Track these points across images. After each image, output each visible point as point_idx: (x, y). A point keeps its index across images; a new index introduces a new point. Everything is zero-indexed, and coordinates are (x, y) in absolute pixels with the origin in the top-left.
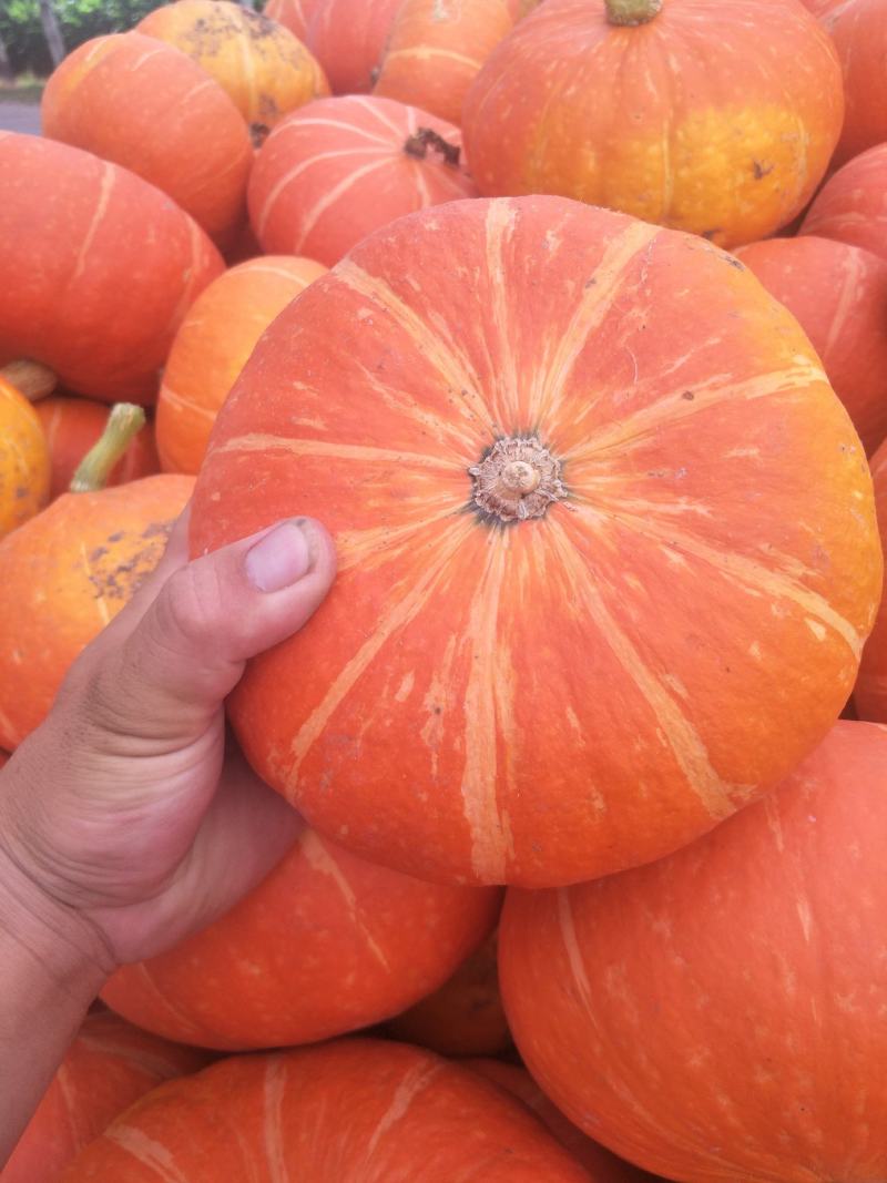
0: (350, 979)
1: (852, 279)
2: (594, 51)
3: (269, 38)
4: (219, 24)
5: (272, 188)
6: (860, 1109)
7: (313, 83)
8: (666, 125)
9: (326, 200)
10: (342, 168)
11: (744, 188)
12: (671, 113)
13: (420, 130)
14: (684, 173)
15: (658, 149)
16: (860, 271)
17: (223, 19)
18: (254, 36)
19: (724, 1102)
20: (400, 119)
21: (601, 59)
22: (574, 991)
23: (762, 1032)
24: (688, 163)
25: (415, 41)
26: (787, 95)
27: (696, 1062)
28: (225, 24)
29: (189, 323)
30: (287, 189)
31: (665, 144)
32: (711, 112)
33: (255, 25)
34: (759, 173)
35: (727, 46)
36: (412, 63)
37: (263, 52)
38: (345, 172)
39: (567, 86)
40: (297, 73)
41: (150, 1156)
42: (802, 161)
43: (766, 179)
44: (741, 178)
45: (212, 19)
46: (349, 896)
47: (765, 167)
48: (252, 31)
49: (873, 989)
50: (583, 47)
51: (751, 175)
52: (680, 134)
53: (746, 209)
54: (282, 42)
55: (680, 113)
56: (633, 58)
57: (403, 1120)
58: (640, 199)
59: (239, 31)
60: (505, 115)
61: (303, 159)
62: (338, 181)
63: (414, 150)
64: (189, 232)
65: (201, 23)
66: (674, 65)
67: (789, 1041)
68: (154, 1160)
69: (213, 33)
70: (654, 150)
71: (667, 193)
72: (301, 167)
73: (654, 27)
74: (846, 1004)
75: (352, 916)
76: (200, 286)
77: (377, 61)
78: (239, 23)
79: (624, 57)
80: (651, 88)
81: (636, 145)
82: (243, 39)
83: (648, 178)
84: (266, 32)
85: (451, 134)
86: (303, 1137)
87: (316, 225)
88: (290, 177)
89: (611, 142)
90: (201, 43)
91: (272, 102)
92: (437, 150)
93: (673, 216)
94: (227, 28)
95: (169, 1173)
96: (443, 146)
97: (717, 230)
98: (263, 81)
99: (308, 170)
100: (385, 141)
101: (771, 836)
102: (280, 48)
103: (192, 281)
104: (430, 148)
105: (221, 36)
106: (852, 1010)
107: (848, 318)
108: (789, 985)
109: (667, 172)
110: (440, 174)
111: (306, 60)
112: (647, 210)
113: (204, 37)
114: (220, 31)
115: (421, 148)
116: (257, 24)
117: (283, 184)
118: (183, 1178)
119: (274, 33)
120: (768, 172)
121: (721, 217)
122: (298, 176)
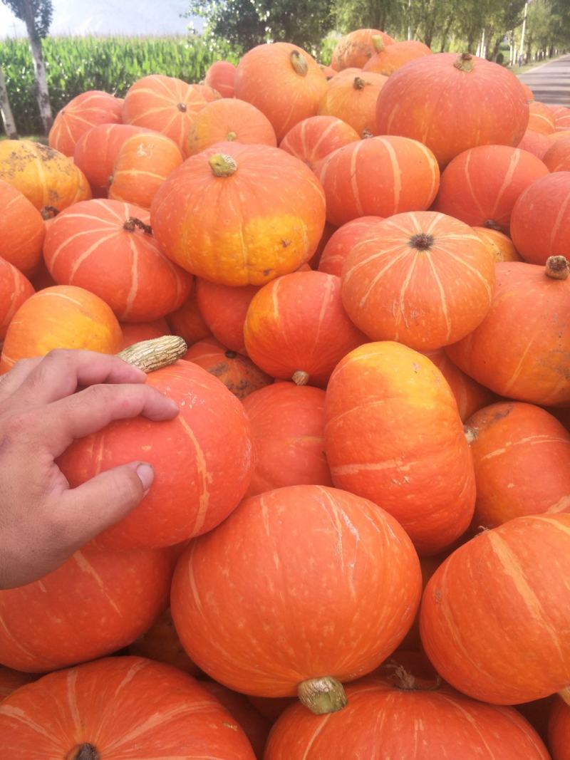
0: (103, 620)
1: (328, 291)
2: (206, 190)
3: (52, 160)
4: (24, 154)
5: (56, 249)
6: (304, 636)
7: (78, 182)
8: (240, 225)
9: (84, 256)
10: (91, 239)
11: (279, 252)
12: (242, 219)
13: (131, 218)
14: (251, 246)
15: (238, 236)
16: (332, 287)
17: (26, 151)
18: (44, 159)
19: (254, 641)
20: (121, 211)
21: (209, 194)
22: (196, 606)
23: (263, 608)
24: (252, 241)
25: (129, 167)
26: (294, 210)
27: (241, 625)
28: (27, 154)
29: (14, 323)
30: (63, 250)
31: (241, 234)
32: (260, 219)
33: (44, 154)
34: (285, 245)
35: (265, 189)
36: (128, 177)
37: (49, 168)
38: (93, 242)
39: (194, 207)
40: (69, 178)
41: (14, 714)
42: (305, 238)
43: (288, 247)
44: (277, 247)
45: (20, 151)
46: (100, 581)
47: (287, 242)
48: (43, 157)
49: (302, 585)
50: (202, 187)
51: (281, 246)
52: (247, 229)
53: (282, 260)
54: (59, 161)
55: (246, 220)
56: (223, 194)
57: (131, 682)
58: (233, 257)
59: (36, 157)
60: (168, 217)
61: (70, 236)
62: (89, 247)
63: (129, 227)
64: (13, 275)
65: (14, 154)
66: (242, 197)
67: (273, 610)
68: (17, 715)
69: (21, 159)
70: (236, 236)
71: (245, 255)
72: (70, 239)
73: (233, 178)
74: (293, 592)
75: (102, 590)
76: (20, 303)
77: (111, 173)
78: (35, 154)
79: (220, 194)
80: (232, 208)
81: (227, 234)
82: (38, 162)
83: (235, 248)
84: (50, 157)
85: (145, 218)
86: (85, 695)
87: (80, 268)
88: (65, 244)
89: (216, 232)
90: (15, 165)
91: (56, 193)
92: (140, 228)
93: (249, 264)
94: (28, 156)
95: (23, 718)
96: (142, 226)
97: (271, 270)
98: (50, 183)
99: (74, 241)
100: (113, 224)
101: (265, 531)
102: (59, 165)
103: (16, 299)
104: (137, 227)
105: (25, 160)
106: (295, 595)
107: (327, 309)
108: (271, 587)
109: (243, 245)
110: (142, 240)
111: (74, 170)
112: (237, 262)
113: (16, 162)
114: (25, 158)
115: (132, 227)
116: (45, 152)
117: (61, 247)
118: (30, 719)
119: (55, 157)
120: (289, 244)
121: (271, 264)
122: (69, 243)
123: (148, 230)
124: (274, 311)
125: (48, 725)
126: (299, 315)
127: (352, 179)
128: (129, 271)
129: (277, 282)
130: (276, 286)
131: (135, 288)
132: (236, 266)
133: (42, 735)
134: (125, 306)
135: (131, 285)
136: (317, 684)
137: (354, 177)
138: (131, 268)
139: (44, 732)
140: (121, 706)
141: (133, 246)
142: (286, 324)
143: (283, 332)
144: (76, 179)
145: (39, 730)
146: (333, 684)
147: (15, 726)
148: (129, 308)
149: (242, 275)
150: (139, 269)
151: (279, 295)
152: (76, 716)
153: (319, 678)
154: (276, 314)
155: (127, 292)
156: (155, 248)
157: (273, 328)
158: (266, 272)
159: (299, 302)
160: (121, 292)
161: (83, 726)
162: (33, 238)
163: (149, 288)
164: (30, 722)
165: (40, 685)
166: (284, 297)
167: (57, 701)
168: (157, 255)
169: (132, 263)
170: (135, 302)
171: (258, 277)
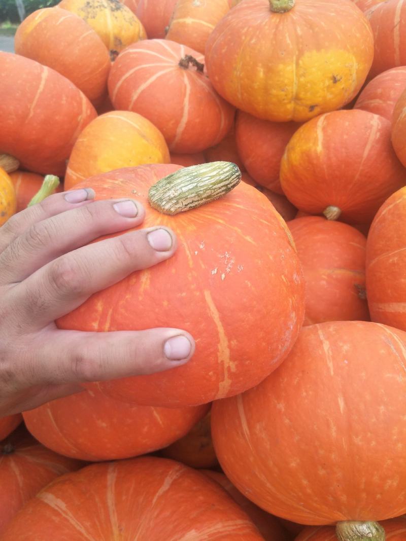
0: (146, 429)
1: (375, 129)
2: (264, 23)
3: (119, 12)
4: (96, 4)
5: (119, 80)
6: (362, 486)
7: (139, 33)
8: (295, 58)
9: (143, 87)
10: (150, 72)
11: (328, 87)
12: (297, 53)
13: (186, 56)
14: (302, 79)
15: (291, 68)
16: (378, 125)
17: (98, 2)
18: (112, 10)
19: (305, 482)
20: (177, 51)
21: (267, 27)
22: (243, 434)
23: (321, 452)
24: (304, 75)
25: (184, 16)
26: (348, 46)
27: (293, 465)
28: (99, 4)
29: (80, 140)
30: (126, 80)
31: (294, 66)
32: (314, 52)
34: (335, 80)
35: (323, 23)
36: (184, 25)
37: (116, 18)
38: (152, 74)
39: (251, 39)
40: (132, 28)
41: (56, 505)
42: (354, 76)
43: (338, 84)
44: (327, 83)
47: (338, 78)
48: (112, 7)
49: (369, 434)
50: (259, 22)
51: (332, 81)
52: (301, 62)
53: (329, 96)
54: (124, 13)
55: (301, 53)
56: (281, 28)
57: (168, 491)
58: (283, 90)
59: (106, 8)
60: (224, 51)
61: (132, 68)
62: (148, 78)
63: (183, 65)
64: (81, 99)
65: (88, 3)
66: (299, 31)
67: (333, 456)
68: (59, 508)
69: (94, 8)
70: (289, 68)
71: (295, 88)
72: (132, 71)
73: (291, 14)
74: (358, 441)
76: (86, 124)
77: (168, 24)
78: (106, 4)
79: (277, 27)
80: (289, 41)
81: (281, 67)
82: (107, 11)
83: (286, 81)
84: (118, 9)
85: (200, 58)
86: (124, 498)
87: (139, 98)
88: (127, 75)
89: (270, 65)
90: (88, 13)
91: (120, 40)
92: (194, 65)
93: (297, 98)
94: (100, 6)
95: (64, 512)
96: (196, 64)
97: (316, 106)
98: (116, 31)
99: (135, 72)
100: (170, 60)
101: (328, 369)
102: (124, 16)
103: (82, 121)
104: (191, 64)
105: (97, 10)
106: (360, 443)
107: (373, 146)
108: (334, 432)
109: (295, 79)
110: (195, 76)
111: (136, 22)
112: (286, 95)
113: (90, 10)
114: (97, 7)
115: (186, 64)
116: (114, 4)
117: (124, 78)
118: (71, 515)
119: (121, 9)
120: (339, 80)
121: (318, 100)
122: (131, 75)
123: (200, 68)
124: (318, 145)
125: (88, 524)
126: (343, 150)
127: (395, 29)
128: (182, 102)
129: (322, 118)
130: (321, 121)
131: (185, 119)
132: (284, 100)
133: (81, 534)
134: (175, 136)
135: (181, 116)
136: (361, 527)
137: (398, 27)
138: (183, 101)
139: (83, 531)
140: (158, 515)
141: (186, 80)
142: (329, 159)
143: (325, 166)
144: (137, 30)
145: (78, 528)
146: (377, 529)
147: (56, 519)
148: (177, 139)
149: (288, 110)
150: (190, 102)
151: (324, 129)
152: (114, 519)
153: (363, 522)
154: (319, 148)
155: (177, 123)
156: (204, 85)
157: (315, 162)
158: (312, 108)
159: (345, 137)
160: (172, 122)
161: (120, 530)
162: (100, 70)
163: (197, 120)
164: (71, 518)
165: (82, 477)
166: (330, 131)
167: (97, 500)
168: (207, 91)
169: (185, 95)
170: (183, 133)
171: (303, 112)
